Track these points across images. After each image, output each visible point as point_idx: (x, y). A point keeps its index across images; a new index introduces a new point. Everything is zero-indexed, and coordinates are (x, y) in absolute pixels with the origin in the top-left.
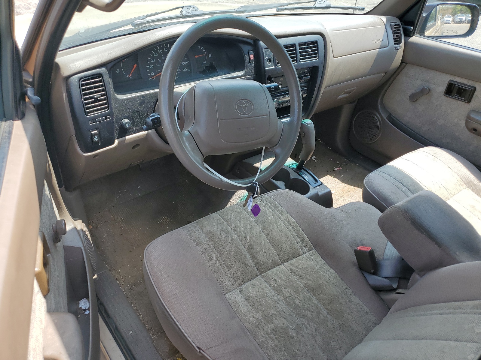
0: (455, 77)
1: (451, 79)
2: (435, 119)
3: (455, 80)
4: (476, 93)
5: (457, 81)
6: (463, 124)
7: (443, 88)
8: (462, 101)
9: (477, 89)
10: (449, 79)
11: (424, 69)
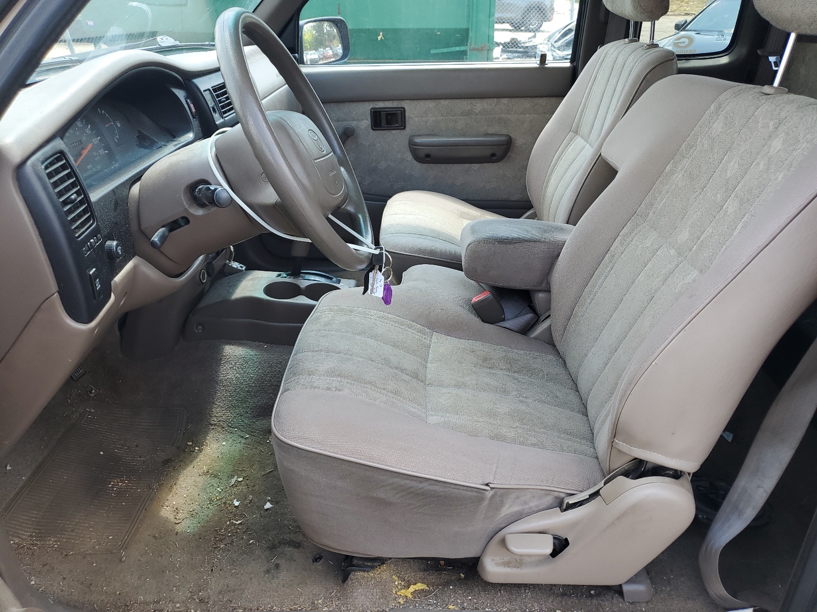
0: (376, 102)
1: (372, 106)
2: (374, 164)
3: (377, 107)
4: (407, 114)
5: (380, 107)
6: (409, 156)
7: (366, 123)
8: (397, 129)
9: (406, 109)
10: (370, 108)
11: (332, 105)
